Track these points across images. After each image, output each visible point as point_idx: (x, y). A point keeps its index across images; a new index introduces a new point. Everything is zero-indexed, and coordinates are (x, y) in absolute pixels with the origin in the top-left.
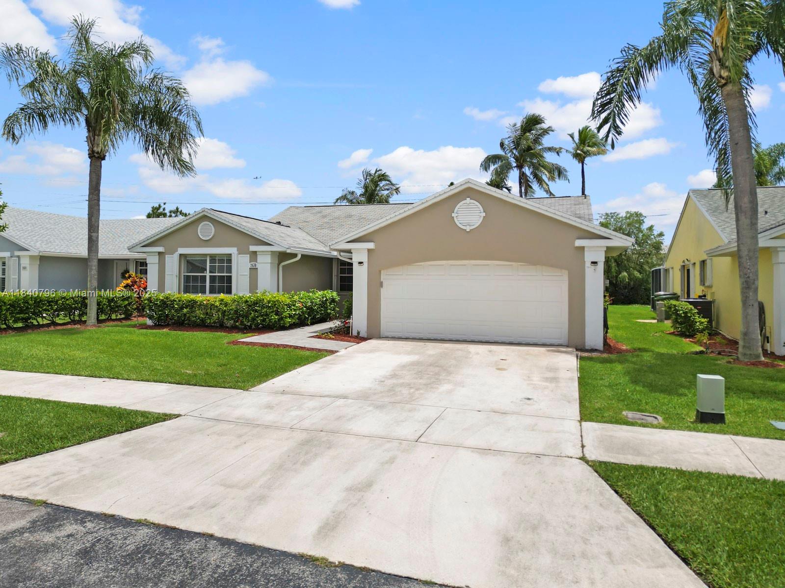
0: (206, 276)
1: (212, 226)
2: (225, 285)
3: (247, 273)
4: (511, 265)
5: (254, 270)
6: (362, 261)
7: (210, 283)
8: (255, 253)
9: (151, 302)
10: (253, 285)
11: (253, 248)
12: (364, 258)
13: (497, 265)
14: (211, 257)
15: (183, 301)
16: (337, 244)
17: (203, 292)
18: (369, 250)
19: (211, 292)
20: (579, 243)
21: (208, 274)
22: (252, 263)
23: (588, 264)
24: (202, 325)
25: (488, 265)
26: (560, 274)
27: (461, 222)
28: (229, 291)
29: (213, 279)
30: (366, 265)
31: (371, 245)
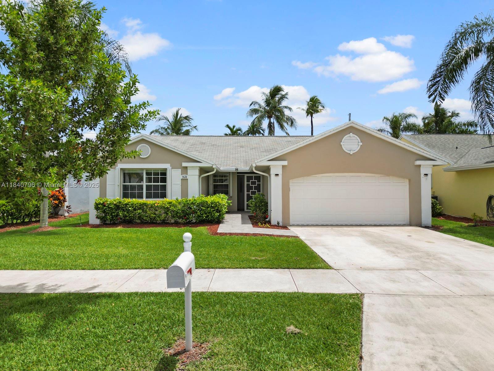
0: (142, 185)
1: (149, 147)
2: (160, 191)
3: (180, 182)
4: (374, 176)
5: (185, 181)
6: (278, 174)
7: (146, 190)
8: (186, 168)
9: (104, 206)
10: (185, 192)
11: (184, 164)
12: (280, 172)
13: (366, 176)
14: (146, 170)
15: (136, 205)
16: (261, 162)
17: (141, 196)
18: (284, 167)
19: (147, 197)
20: (418, 163)
21: (144, 184)
22: (183, 175)
23: (422, 175)
24: (152, 223)
25: (360, 176)
26: (403, 182)
27: (346, 148)
28: (164, 196)
29: (148, 188)
30: (280, 176)
31: (285, 163)
